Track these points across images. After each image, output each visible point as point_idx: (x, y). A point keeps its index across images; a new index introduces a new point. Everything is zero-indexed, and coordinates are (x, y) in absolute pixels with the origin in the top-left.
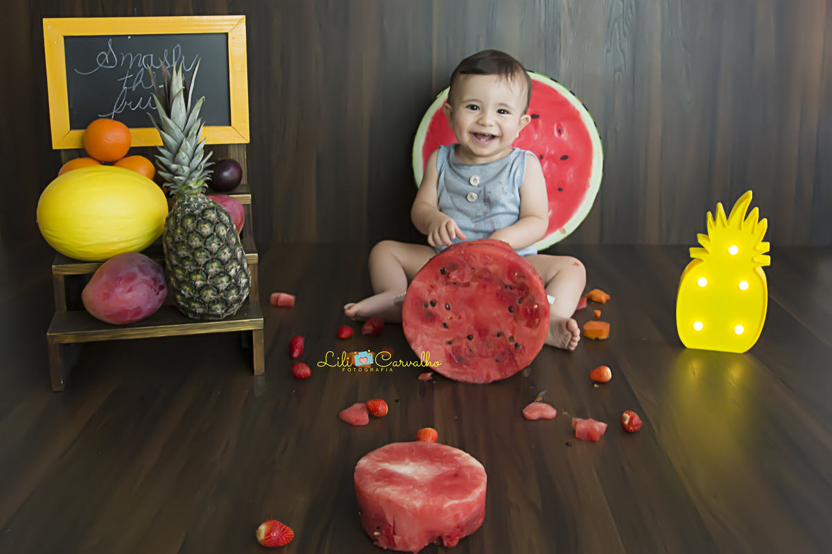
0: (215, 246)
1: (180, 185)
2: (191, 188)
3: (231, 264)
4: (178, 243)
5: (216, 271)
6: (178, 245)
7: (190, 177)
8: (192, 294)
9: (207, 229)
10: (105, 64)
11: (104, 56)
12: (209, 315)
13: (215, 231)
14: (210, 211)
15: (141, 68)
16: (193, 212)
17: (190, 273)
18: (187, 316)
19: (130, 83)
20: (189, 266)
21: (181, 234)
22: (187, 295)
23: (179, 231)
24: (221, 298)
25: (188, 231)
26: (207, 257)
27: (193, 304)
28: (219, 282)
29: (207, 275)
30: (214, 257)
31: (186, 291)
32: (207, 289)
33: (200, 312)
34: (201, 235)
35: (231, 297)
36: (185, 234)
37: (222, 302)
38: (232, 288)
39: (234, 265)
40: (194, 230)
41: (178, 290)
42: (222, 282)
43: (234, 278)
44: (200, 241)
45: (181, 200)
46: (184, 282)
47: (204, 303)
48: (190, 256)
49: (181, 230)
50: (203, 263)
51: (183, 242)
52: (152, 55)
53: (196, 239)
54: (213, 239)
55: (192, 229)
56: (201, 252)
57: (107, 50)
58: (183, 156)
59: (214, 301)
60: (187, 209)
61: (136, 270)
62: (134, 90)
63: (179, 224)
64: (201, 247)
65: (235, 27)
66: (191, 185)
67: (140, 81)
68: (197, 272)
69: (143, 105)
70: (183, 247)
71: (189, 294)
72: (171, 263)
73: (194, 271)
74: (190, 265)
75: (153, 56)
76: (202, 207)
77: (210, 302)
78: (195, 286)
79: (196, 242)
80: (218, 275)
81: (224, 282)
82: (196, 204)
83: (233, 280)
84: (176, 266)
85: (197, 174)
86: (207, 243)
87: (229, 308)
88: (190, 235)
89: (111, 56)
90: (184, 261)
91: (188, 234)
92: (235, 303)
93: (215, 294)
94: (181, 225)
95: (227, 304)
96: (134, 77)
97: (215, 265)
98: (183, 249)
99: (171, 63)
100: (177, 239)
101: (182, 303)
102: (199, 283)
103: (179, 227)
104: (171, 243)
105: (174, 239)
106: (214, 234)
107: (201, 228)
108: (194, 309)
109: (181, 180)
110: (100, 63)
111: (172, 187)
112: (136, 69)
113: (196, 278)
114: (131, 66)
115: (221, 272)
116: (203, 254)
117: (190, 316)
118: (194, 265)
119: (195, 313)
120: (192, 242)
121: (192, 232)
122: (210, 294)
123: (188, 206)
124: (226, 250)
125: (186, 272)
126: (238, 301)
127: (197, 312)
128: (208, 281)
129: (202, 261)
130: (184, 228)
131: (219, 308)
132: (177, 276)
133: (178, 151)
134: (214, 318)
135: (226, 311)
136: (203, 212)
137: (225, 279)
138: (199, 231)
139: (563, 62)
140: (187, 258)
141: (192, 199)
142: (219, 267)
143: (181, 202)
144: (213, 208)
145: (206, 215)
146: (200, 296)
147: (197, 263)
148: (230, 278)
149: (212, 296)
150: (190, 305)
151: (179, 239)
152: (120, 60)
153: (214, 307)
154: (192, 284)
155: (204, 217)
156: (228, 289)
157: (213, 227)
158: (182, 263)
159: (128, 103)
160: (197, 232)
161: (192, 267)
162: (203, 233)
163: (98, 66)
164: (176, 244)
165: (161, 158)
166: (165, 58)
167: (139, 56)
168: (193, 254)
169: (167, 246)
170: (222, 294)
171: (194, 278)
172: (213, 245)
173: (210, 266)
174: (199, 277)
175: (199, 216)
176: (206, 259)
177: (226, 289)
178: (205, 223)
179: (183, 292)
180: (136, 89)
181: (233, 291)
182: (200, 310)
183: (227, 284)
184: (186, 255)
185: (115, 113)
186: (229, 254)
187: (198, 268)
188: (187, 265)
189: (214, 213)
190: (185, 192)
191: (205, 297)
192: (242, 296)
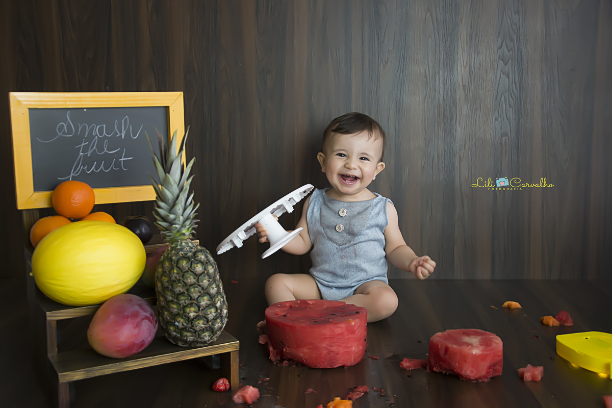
0: (205, 282)
1: (174, 232)
2: (184, 234)
3: (217, 297)
4: (174, 281)
5: (207, 304)
6: (174, 283)
7: (183, 226)
8: (185, 324)
9: (199, 268)
10: (64, 133)
11: (63, 125)
12: (197, 342)
13: (205, 269)
14: (200, 253)
15: (95, 136)
16: (186, 254)
17: (184, 307)
18: (177, 345)
19: (86, 149)
20: (183, 300)
21: (178, 274)
22: (180, 326)
23: (175, 271)
24: (209, 327)
25: (184, 271)
26: (200, 292)
27: (185, 333)
28: (209, 313)
29: (199, 307)
30: (205, 292)
31: (180, 322)
32: (199, 319)
33: (191, 340)
34: (195, 274)
35: (217, 325)
36: (181, 274)
37: (210, 330)
38: (218, 318)
39: (219, 298)
40: (189, 269)
41: (171, 322)
42: (211, 313)
43: (220, 309)
44: (194, 278)
45: (173, 245)
46: (178, 314)
47: (195, 332)
48: (185, 292)
49: (177, 270)
50: (196, 297)
51: (179, 280)
52: (104, 125)
53: (191, 277)
54: (205, 276)
55: (187, 269)
56: (194, 288)
57: (65, 120)
58: (179, 208)
59: (204, 329)
60: (181, 253)
61: (137, 308)
62: (89, 155)
63: (175, 265)
64: (195, 284)
65: (174, 101)
66: (184, 232)
67: (95, 148)
68: (191, 305)
69: (97, 168)
70: (179, 284)
71: (183, 325)
72: (166, 299)
73: (188, 304)
74: (185, 300)
75: (106, 127)
76: (193, 250)
77: (201, 330)
78: (189, 318)
79: (191, 279)
80: (208, 306)
81: (212, 314)
82: (188, 248)
83: (219, 311)
84: (172, 301)
85: (188, 223)
86: (199, 280)
87: (214, 335)
88: (186, 274)
89: (69, 126)
90: (180, 296)
91: (183, 273)
92: (218, 331)
93: (205, 323)
94: (177, 266)
95: (213, 332)
96: (89, 145)
97: (206, 298)
98: (179, 286)
99: (121, 132)
100: (173, 278)
101: (174, 333)
102: (192, 315)
103: (175, 268)
104: (168, 282)
105: (170, 278)
106: (205, 273)
107: (195, 268)
108: (186, 338)
109: (177, 228)
110: (60, 132)
111: (167, 234)
112: (91, 137)
113: (190, 310)
114: (86, 135)
115: (210, 305)
116: (196, 289)
117: (180, 344)
118: (188, 299)
119: (186, 342)
120: (187, 280)
121: (187, 271)
122: (201, 324)
123: (182, 249)
124: (214, 286)
125: (181, 306)
126: (221, 328)
127: (188, 340)
128: (200, 312)
129: (195, 295)
130: (179, 268)
131: (206, 336)
132: (171, 310)
133: (174, 204)
134: (200, 345)
135: (211, 339)
136: (195, 254)
137: (213, 310)
138: (193, 270)
139: (459, 129)
140: (182, 294)
141: (184, 244)
142: (209, 300)
143: (174, 247)
144: (201, 251)
145: (198, 256)
146: (193, 326)
147: (191, 297)
148: (216, 308)
149: (203, 326)
150: (181, 335)
151: (176, 277)
152: (77, 130)
153: (203, 334)
154: (185, 316)
155: (196, 259)
156: (215, 319)
157: (204, 266)
158: (177, 298)
159: (84, 167)
160: (192, 272)
161: (186, 301)
162: (197, 271)
163: (57, 134)
164: (173, 282)
165: (159, 210)
166: (116, 128)
167: (93, 127)
168: (187, 290)
169: (162, 285)
170: (210, 323)
171: (188, 310)
172: (205, 281)
173: (202, 299)
174: (192, 309)
175: (192, 257)
176: (199, 294)
177: (213, 319)
178: (198, 263)
179: (177, 323)
180: (91, 155)
181: (219, 320)
182: (190, 338)
183: (214, 314)
184: (182, 291)
185: (73, 176)
186: (216, 289)
187: (192, 302)
188: (182, 300)
189: (203, 255)
190: (179, 238)
191: (197, 327)
192: (223, 324)
